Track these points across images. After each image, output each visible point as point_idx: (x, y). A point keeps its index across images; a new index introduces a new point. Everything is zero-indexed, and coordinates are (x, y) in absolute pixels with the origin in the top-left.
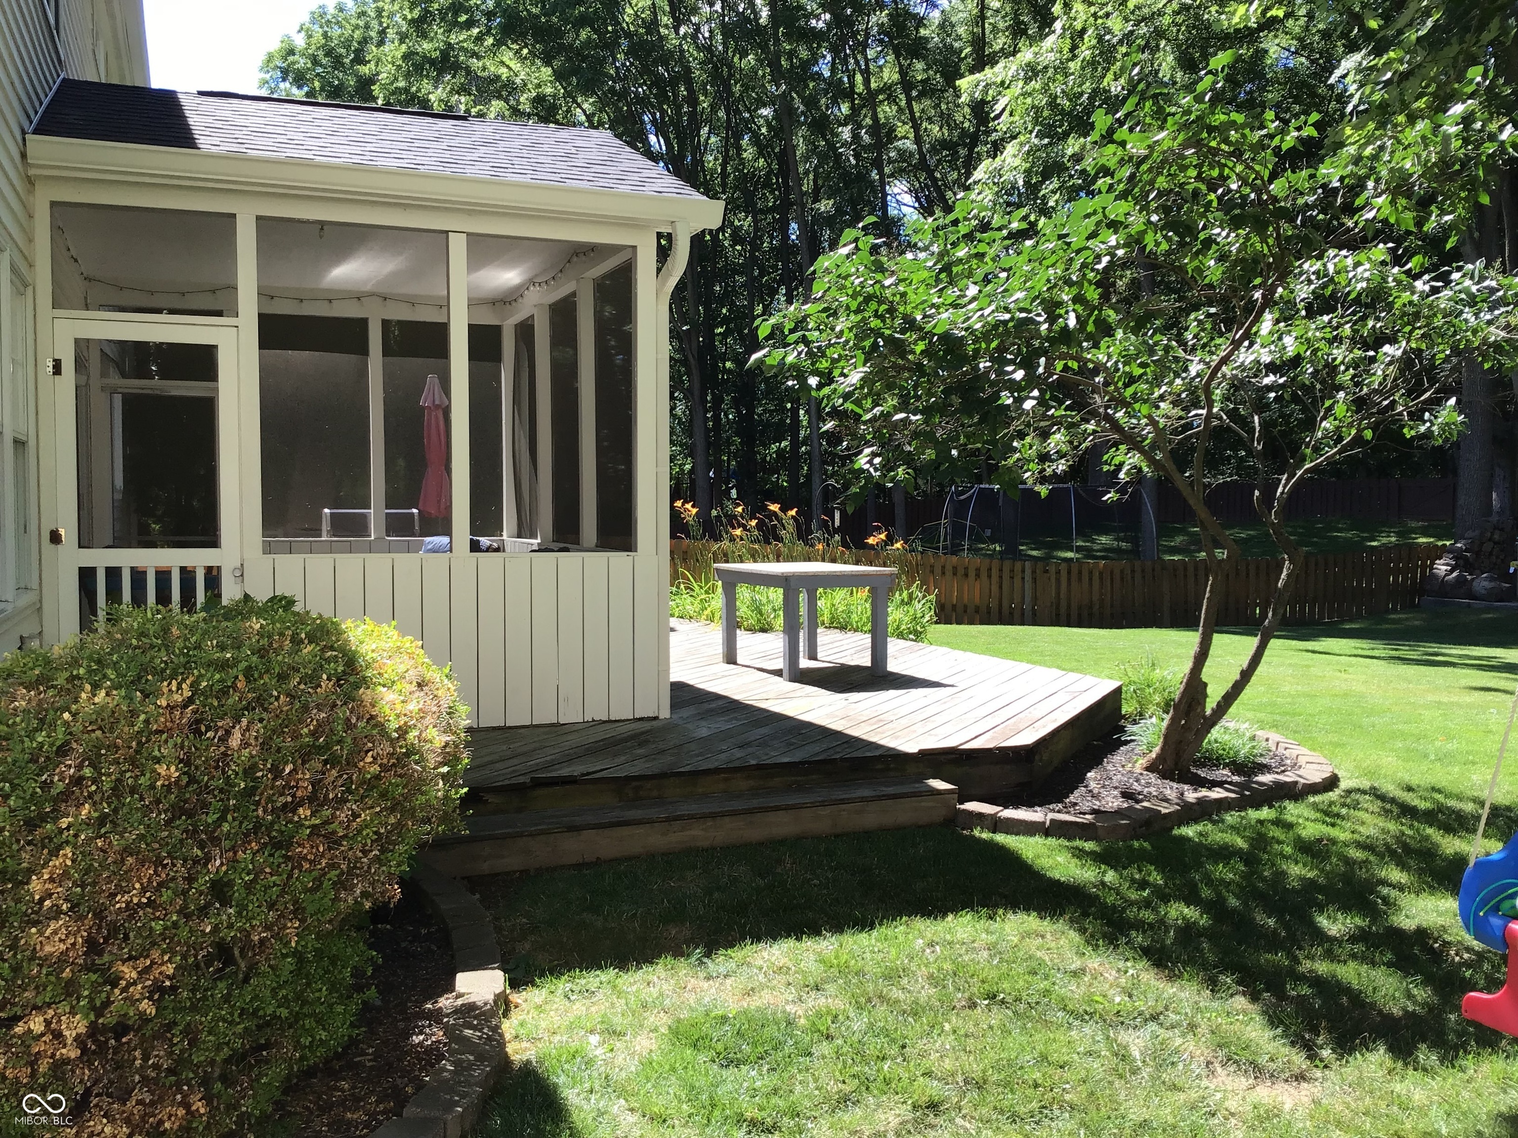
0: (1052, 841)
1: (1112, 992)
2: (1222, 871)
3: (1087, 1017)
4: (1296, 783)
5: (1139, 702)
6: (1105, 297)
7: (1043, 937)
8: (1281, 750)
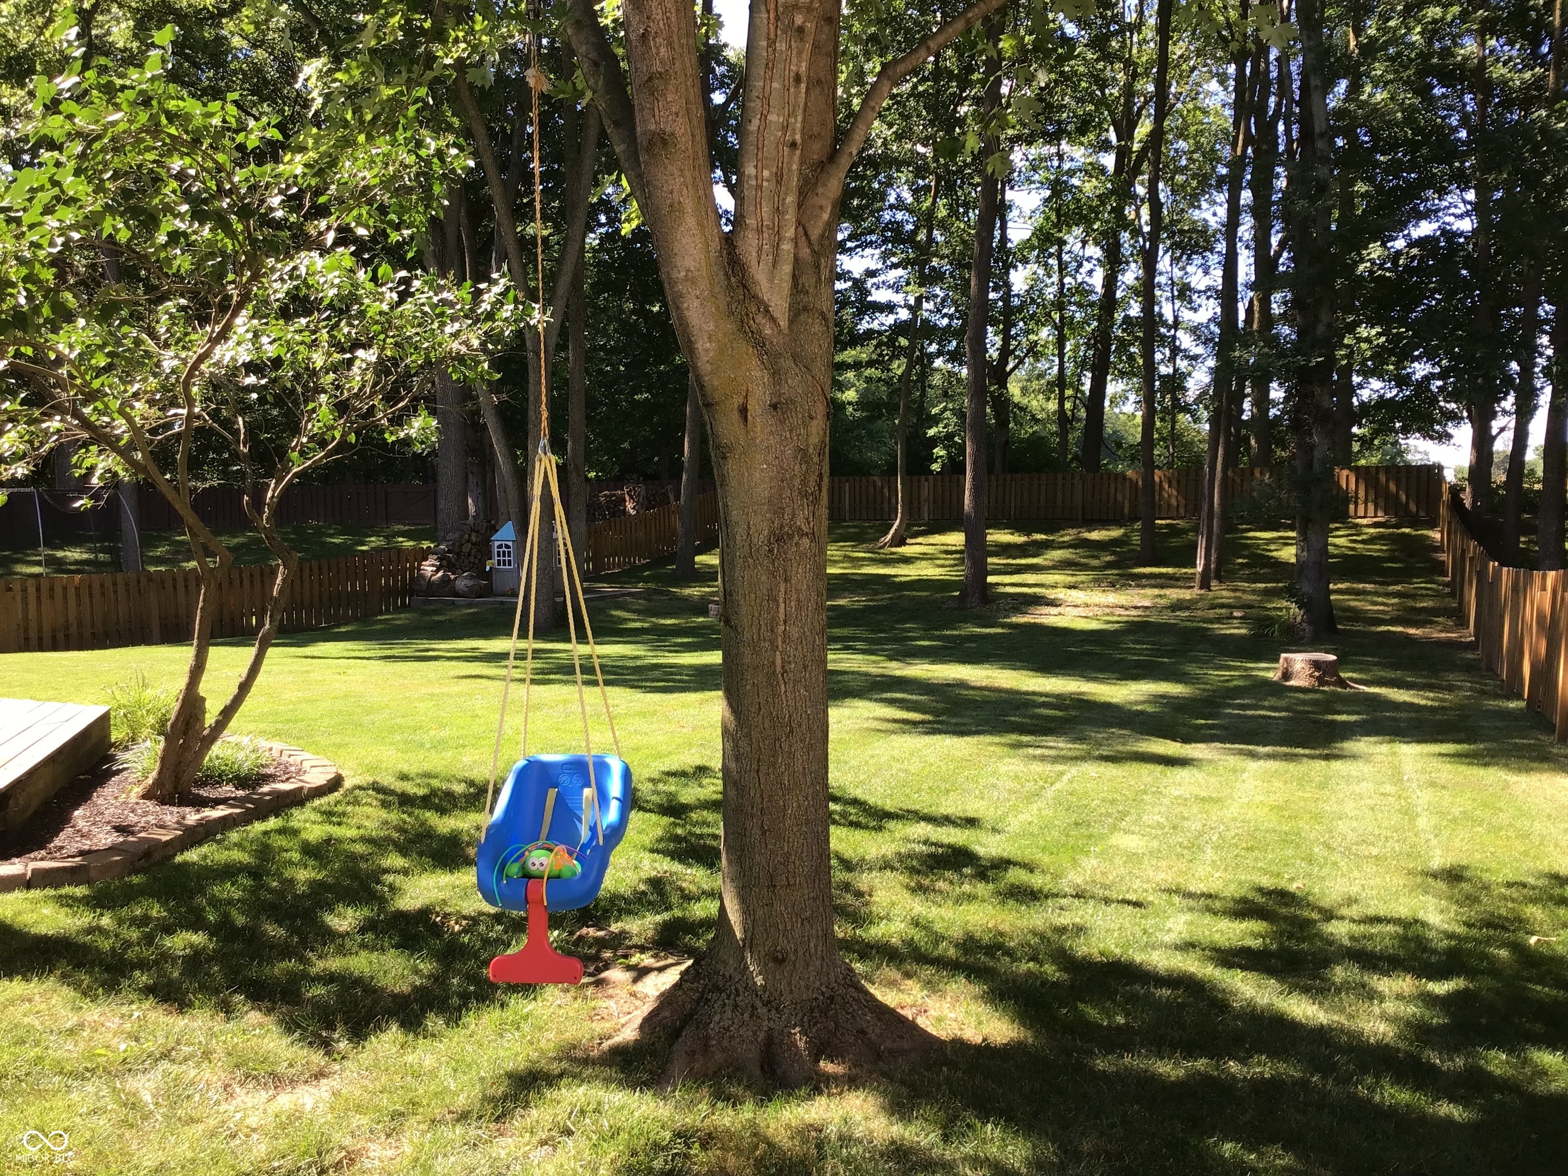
0: (35, 893)
1: (116, 1040)
2: (229, 891)
3: (88, 1075)
4: (301, 788)
5: (131, 727)
6: (61, 277)
7: (30, 1000)
8: (285, 758)
